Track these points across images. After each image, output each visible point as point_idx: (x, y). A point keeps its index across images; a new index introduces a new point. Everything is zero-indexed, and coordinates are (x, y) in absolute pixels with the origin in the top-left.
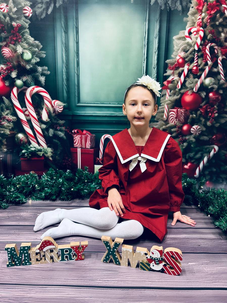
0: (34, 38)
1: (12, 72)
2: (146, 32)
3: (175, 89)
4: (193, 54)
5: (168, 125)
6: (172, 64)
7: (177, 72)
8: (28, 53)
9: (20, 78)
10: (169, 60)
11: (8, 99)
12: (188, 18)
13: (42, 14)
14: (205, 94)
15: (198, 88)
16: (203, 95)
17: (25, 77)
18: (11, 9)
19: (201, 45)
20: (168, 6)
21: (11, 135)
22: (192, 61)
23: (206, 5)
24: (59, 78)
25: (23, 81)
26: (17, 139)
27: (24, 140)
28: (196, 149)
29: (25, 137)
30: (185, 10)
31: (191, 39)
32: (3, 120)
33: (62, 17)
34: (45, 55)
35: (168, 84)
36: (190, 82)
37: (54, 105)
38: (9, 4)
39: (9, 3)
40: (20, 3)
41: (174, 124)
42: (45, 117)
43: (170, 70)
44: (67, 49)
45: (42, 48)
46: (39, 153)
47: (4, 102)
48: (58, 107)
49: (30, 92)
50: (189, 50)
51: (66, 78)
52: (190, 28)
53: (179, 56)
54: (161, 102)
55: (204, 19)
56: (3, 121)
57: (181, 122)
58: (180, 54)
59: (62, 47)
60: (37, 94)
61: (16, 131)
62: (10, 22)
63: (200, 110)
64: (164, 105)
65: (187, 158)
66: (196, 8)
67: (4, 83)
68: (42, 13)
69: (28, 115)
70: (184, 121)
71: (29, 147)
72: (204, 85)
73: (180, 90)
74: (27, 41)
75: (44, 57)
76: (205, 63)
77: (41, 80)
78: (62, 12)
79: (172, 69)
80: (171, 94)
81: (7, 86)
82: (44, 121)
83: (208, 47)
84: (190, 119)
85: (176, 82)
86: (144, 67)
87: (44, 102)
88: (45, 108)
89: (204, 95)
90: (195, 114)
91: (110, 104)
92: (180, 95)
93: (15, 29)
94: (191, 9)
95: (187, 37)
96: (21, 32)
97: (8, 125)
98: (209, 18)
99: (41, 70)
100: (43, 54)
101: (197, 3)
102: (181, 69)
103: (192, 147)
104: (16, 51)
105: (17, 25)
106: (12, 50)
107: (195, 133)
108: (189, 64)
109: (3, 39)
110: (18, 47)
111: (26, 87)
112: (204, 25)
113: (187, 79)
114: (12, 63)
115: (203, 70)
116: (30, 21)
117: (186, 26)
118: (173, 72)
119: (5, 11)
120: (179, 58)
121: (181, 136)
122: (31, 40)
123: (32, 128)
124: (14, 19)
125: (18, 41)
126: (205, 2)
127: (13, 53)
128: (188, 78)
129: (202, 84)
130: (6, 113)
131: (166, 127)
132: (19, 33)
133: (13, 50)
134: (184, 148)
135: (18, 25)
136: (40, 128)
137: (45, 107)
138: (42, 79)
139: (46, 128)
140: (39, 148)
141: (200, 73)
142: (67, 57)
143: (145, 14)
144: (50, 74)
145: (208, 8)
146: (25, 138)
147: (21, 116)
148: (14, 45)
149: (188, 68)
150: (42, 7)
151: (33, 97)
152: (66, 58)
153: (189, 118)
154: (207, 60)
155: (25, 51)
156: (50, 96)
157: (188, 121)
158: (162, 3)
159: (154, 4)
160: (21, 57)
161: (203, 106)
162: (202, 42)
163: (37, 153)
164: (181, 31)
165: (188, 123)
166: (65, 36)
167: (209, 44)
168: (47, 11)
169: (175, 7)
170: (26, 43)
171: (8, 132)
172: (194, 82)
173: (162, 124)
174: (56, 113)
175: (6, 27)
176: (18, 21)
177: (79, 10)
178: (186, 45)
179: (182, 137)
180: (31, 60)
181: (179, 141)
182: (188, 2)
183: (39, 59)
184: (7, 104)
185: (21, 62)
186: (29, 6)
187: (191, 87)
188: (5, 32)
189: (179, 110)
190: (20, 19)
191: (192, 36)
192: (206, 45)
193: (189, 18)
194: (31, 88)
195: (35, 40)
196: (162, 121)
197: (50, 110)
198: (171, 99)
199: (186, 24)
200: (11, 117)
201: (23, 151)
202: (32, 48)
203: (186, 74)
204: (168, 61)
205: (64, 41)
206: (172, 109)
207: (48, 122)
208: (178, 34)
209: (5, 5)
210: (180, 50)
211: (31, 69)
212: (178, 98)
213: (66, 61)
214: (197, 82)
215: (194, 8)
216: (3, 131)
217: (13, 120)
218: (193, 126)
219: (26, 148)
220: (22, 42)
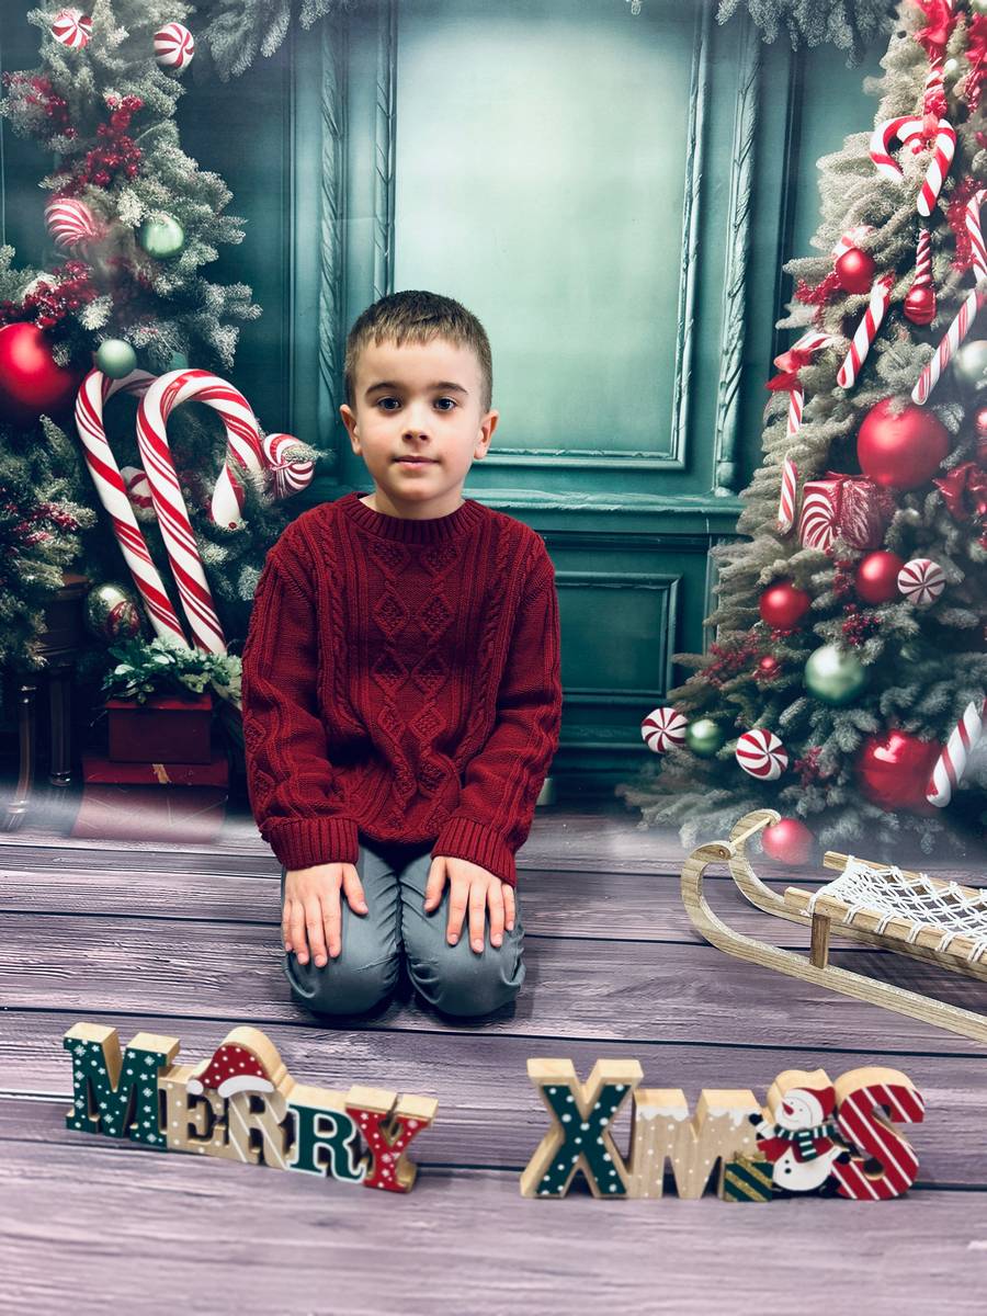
0: (197, 160)
1: (87, 304)
2: (693, 140)
3: (829, 390)
4: (909, 232)
5: (799, 556)
6: (814, 277)
7: (838, 312)
8: (167, 226)
9: (124, 333)
10: (799, 261)
11: (62, 430)
12: (881, 81)
13: (236, 57)
14: (960, 414)
15: (932, 388)
16: (951, 417)
17: (147, 329)
18: (101, 35)
19: (944, 193)
20: (792, 28)
21: (69, 592)
22: (904, 262)
23: (961, 22)
24: (302, 334)
25: (133, 346)
26: (94, 610)
27: (126, 616)
28: (927, 667)
29: (128, 601)
30: (871, 46)
31: (901, 170)
32: (39, 523)
33: (324, 69)
34: (242, 234)
35: (795, 366)
36: (897, 357)
37: (273, 454)
38: (95, 14)
39: (96, 7)
40: (143, 7)
41: (824, 552)
42: (225, 509)
43: (806, 302)
44: (342, 208)
45: (231, 201)
46: (191, 678)
47: (48, 440)
48: (290, 467)
49: (165, 394)
50: (889, 218)
51: (330, 334)
52: (892, 121)
53: (847, 242)
54: (763, 449)
55: (956, 82)
56: (38, 529)
57: (854, 539)
58: (848, 235)
59: (320, 198)
60: (197, 404)
61: (92, 575)
62: (93, 89)
63: (936, 487)
64: (777, 459)
65: (884, 710)
66: (918, 36)
67: (49, 353)
68: (236, 52)
69: (147, 502)
70: (867, 538)
71: (147, 650)
72: (957, 373)
73: (851, 393)
74: (163, 172)
75: (240, 241)
76: (961, 275)
77: (221, 341)
78: (327, 49)
79: (814, 301)
80: (809, 414)
81: (62, 369)
82: (221, 530)
83: (973, 205)
84: (896, 530)
85: (832, 358)
86: (685, 291)
87: (225, 441)
88: (228, 470)
89: (955, 416)
90: (915, 509)
91: (531, 454)
92: (851, 416)
93: (113, 119)
94: (894, 40)
95: (878, 162)
96: (143, 131)
97: (61, 544)
98: (976, 78)
99: (221, 301)
100: (235, 227)
101: (920, 17)
102: (855, 300)
103: (904, 660)
104: (112, 214)
105: (124, 103)
106: (98, 211)
107: (919, 591)
108: (890, 276)
109: (57, 160)
110: (126, 197)
111: (145, 375)
112: (953, 107)
113: (884, 345)
114: (89, 263)
115: (954, 305)
116: (183, 86)
117: (876, 110)
118: (819, 315)
119: (77, 42)
120: (847, 249)
121: (853, 606)
122: (184, 166)
123: (162, 561)
124: (115, 78)
125: (125, 172)
126: (960, 13)
127: (102, 225)
128: (887, 339)
129: (949, 369)
130: (52, 490)
131: (790, 565)
132: (134, 138)
133: (100, 209)
134: (867, 661)
135: (131, 101)
136: (200, 560)
137: (228, 463)
138: (225, 339)
139: (225, 562)
140: (190, 654)
141: (942, 321)
142: (341, 243)
143: (694, 60)
144: (259, 319)
145: (972, 38)
146: (132, 608)
147: (118, 505)
148: (108, 187)
149: (888, 294)
150: (237, 26)
151: (172, 420)
152: (334, 244)
153: (890, 525)
154: (972, 263)
155: (157, 215)
156: (256, 416)
157: (884, 538)
158: (767, 17)
159: (730, 19)
160: (134, 241)
161: (954, 468)
162: (950, 183)
163: (181, 678)
164: (851, 136)
165: (886, 547)
166: (335, 150)
167: (980, 194)
168: (260, 44)
169: (825, 33)
170: (160, 179)
171: (55, 578)
172: (915, 361)
173: (772, 549)
174: (277, 494)
175: (75, 110)
176: (130, 86)
177: (399, 40)
178: (875, 195)
179: (859, 611)
180: (181, 256)
181: (844, 629)
182: (884, 10)
183: (215, 252)
184: (59, 449)
185: (135, 261)
186: (184, 22)
187: (900, 382)
188: (71, 133)
189: (845, 485)
190: (141, 77)
191: (905, 155)
192: (968, 197)
193: (887, 77)
194: (169, 378)
195: (201, 169)
196: (770, 537)
197: (250, 478)
198: (809, 436)
199: (873, 102)
200: (72, 511)
201: (121, 670)
202: (186, 203)
203: (877, 320)
204: (793, 266)
205: (329, 173)
206: (815, 480)
207: (241, 532)
208: (839, 147)
209: (78, 14)
210: (848, 218)
211: (176, 293)
212: (841, 432)
213: (334, 258)
214: (926, 360)
215: (908, 37)
216: (33, 574)
217: (82, 521)
218: (908, 559)
219: (133, 659)
220: (144, 176)
